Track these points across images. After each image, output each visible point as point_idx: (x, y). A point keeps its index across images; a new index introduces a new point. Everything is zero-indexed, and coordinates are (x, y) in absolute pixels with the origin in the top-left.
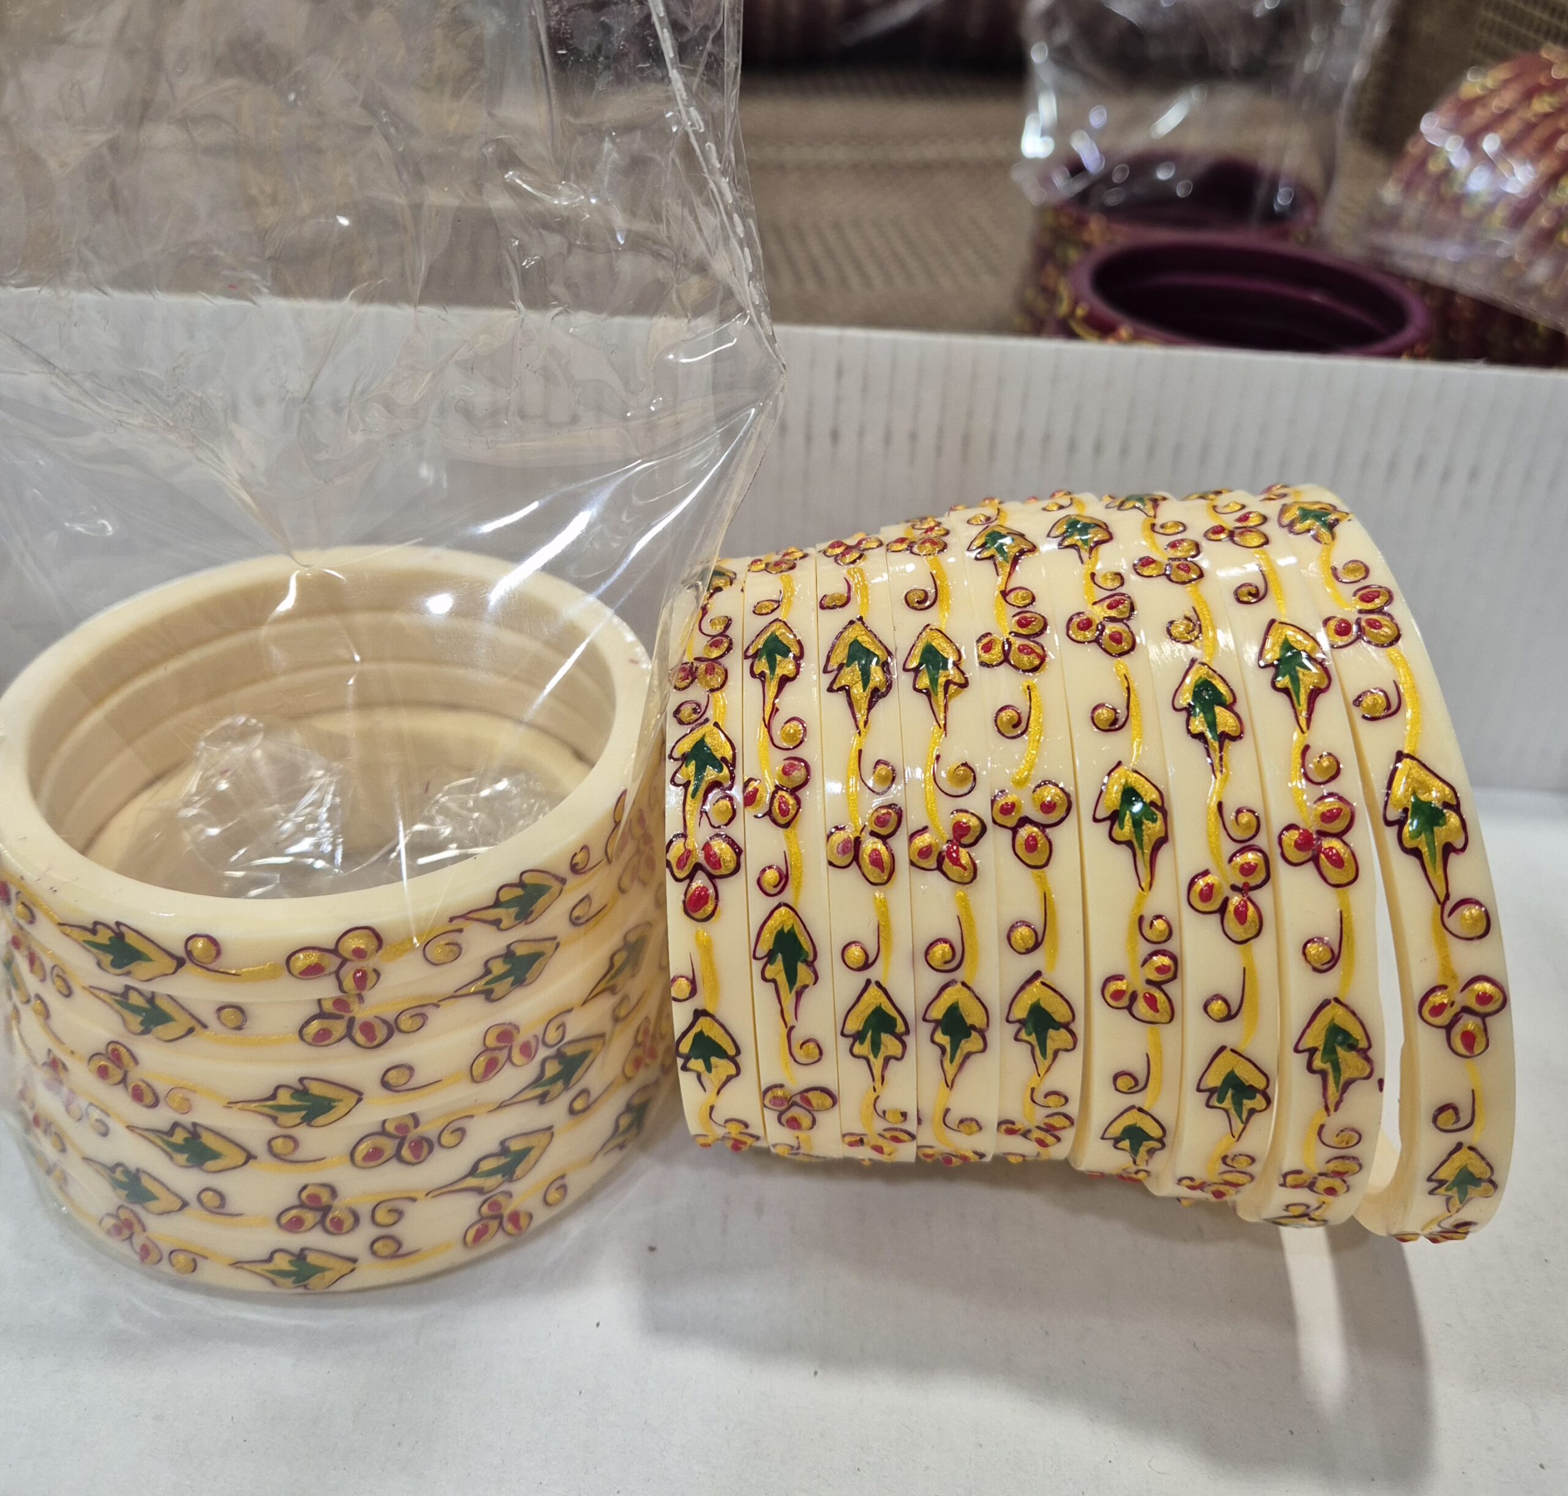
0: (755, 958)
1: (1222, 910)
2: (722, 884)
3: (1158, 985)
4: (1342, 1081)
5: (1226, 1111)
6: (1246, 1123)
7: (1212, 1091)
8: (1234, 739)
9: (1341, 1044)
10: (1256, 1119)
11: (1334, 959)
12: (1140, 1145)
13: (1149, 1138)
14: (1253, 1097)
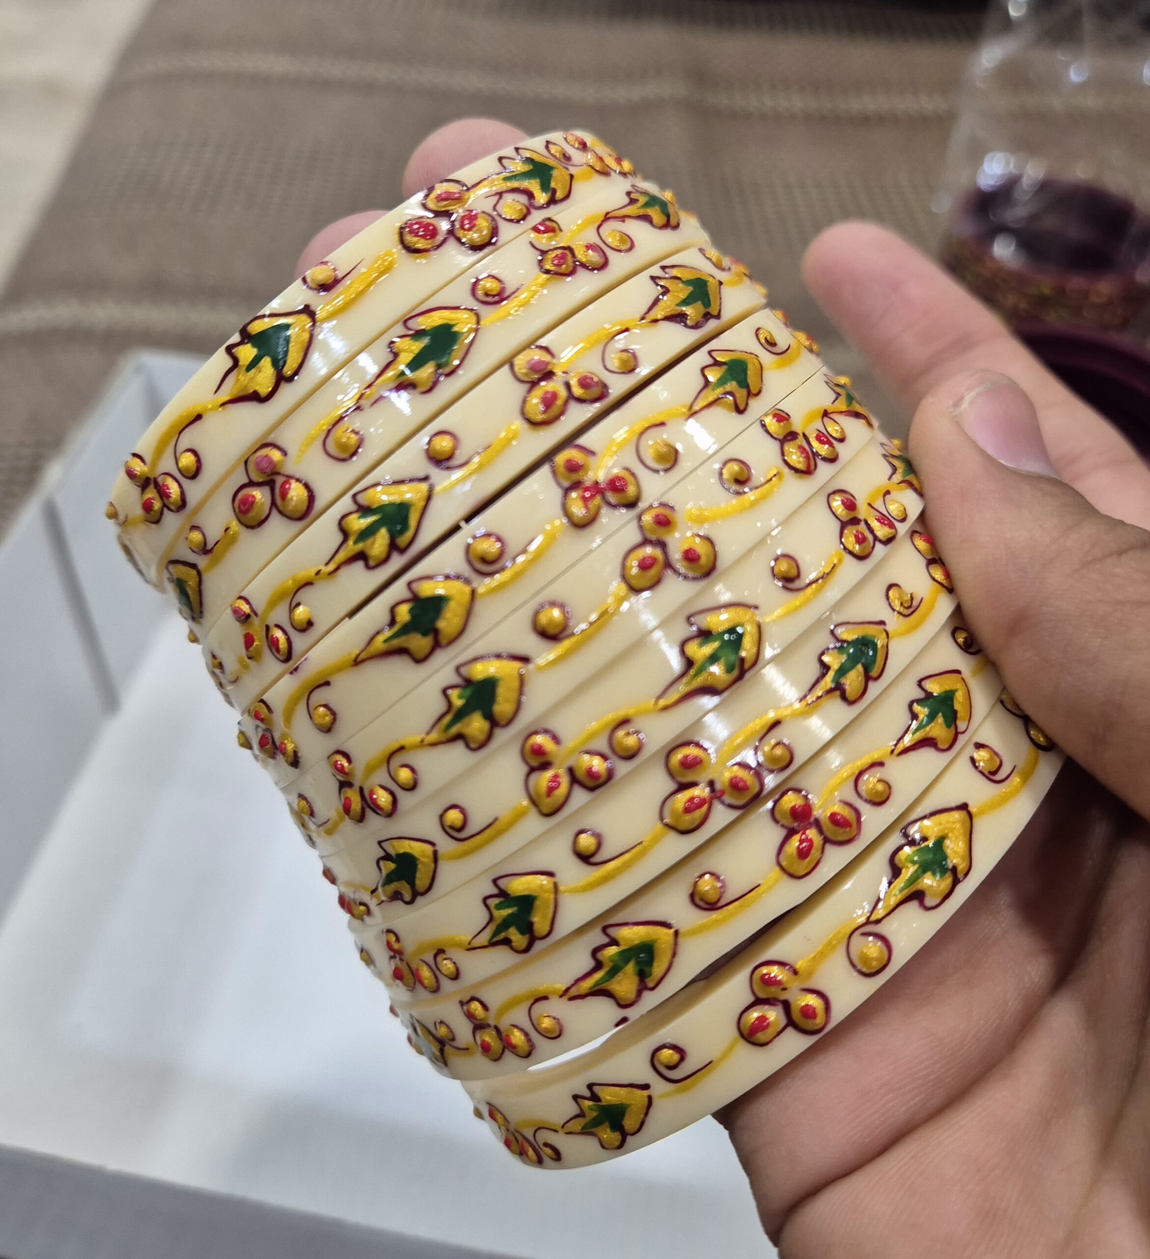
0: (405, 322)
1: (683, 787)
2: (452, 244)
3: (574, 779)
4: (605, 986)
5: (491, 918)
6: (492, 944)
7: (503, 894)
8: (844, 697)
9: (638, 963)
10: (502, 951)
11: (712, 906)
12: (398, 879)
13: (412, 883)
14: (522, 933)
